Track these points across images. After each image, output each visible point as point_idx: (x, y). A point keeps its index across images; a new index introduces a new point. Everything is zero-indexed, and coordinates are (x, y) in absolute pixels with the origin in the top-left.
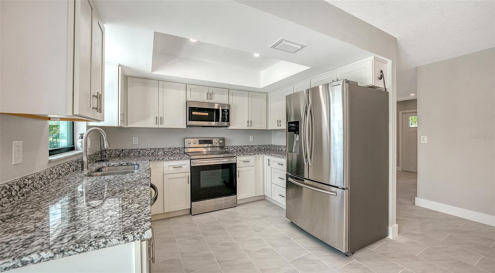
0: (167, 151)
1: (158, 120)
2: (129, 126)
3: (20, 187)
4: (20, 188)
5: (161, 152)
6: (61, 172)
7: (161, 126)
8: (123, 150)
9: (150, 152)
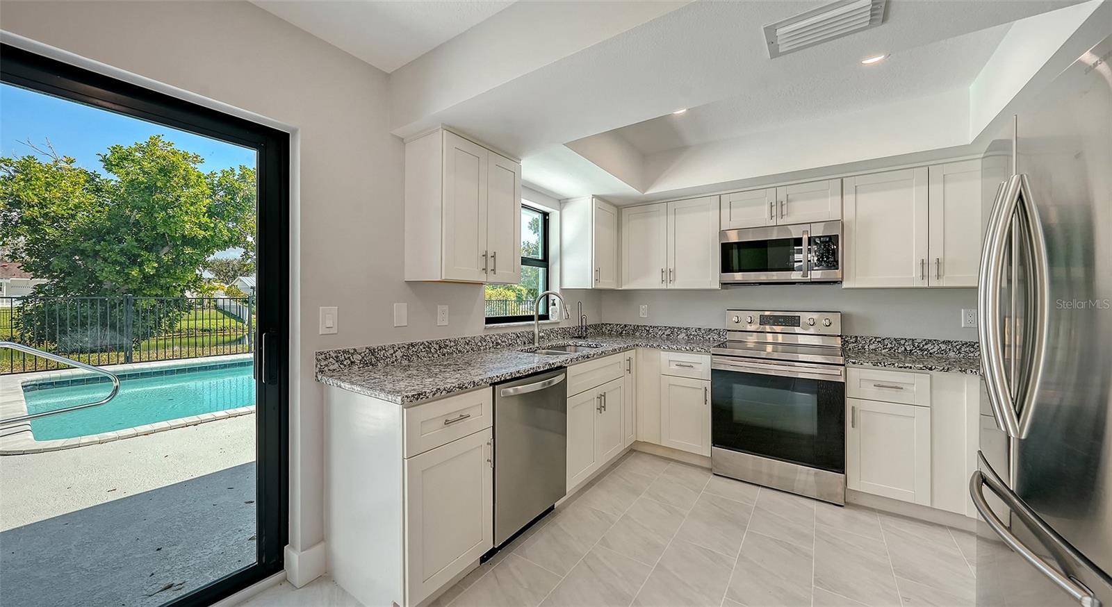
0: (693, 333)
1: (668, 274)
2: (624, 288)
3: (439, 346)
4: (440, 348)
5: (684, 335)
6: (500, 341)
7: (671, 286)
8: (625, 326)
9: (664, 334)
